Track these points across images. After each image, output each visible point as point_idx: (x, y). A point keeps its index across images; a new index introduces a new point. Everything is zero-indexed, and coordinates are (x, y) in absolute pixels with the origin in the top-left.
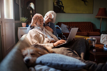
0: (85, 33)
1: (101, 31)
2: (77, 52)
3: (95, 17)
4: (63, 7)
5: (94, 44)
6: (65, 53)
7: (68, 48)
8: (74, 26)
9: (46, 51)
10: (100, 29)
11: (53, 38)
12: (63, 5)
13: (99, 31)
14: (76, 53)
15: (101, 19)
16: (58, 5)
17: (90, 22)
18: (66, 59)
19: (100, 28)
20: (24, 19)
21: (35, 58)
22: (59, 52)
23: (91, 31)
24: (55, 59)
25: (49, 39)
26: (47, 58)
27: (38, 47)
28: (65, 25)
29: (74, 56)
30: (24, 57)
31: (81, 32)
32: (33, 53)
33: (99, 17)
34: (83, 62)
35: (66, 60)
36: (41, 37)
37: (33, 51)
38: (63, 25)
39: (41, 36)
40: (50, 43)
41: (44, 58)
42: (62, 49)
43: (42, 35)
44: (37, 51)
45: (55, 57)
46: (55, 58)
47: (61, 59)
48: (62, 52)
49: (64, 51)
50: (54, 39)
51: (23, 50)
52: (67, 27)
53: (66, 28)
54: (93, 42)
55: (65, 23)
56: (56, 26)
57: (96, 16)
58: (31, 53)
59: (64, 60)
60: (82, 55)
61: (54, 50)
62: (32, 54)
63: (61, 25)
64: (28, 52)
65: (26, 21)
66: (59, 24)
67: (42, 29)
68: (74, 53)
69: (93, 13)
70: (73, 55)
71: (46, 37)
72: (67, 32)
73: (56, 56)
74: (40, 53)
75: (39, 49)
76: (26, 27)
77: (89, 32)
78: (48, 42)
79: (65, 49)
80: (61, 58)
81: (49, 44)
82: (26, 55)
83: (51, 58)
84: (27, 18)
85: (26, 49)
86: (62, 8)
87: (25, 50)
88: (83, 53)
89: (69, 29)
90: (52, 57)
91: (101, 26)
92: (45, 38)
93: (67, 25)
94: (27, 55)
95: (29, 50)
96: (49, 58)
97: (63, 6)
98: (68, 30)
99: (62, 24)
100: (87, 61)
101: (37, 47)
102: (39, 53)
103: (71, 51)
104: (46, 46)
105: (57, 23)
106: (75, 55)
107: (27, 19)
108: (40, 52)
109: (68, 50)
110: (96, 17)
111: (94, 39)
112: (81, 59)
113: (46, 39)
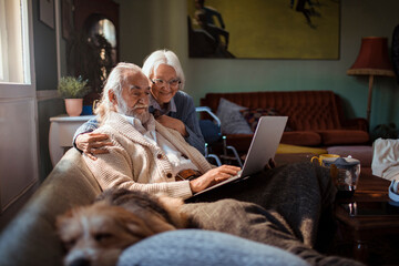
0: (312, 134)
1: (372, 124)
2: (285, 218)
3: (349, 72)
4: (226, 35)
5: (348, 180)
6: (238, 225)
7: (249, 204)
8: (268, 106)
9: (159, 220)
10: (369, 117)
11: (187, 158)
12: (223, 26)
13: (364, 124)
14: (281, 220)
15: (371, 80)
16: (206, 28)
17: (329, 93)
18: (246, 255)
19: (369, 112)
20: (75, 84)
21: (112, 252)
22: (213, 218)
23: (335, 128)
24: (195, 254)
25: (172, 165)
26: (162, 253)
27: (128, 199)
28: (233, 104)
29: (275, 234)
30: (65, 247)
31: (295, 130)
32: (104, 230)
33: (365, 71)
34: (313, 260)
35: (245, 259)
36: (141, 158)
37: (106, 223)
38: (225, 105)
39: (140, 150)
40: (178, 179)
41: (151, 251)
42: (223, 208)
43: (146, 147)
44: (121, 223)
45: (199, 245)
46: (198, 249)
47: (221, 256)
48: (227, 221)
49: (234, 217)
50: (194, 161)
51: (62, 220)
52: (241, 112)
53: (238, 116)
54: (348, 173)
55: (233, 98)
56: (198, 110)
57: (352, 68)
58: (96, 230)
59: (235, 258)
60: (306, 228)
61: (193, 213)
62: (101, 238)
63: (218, 104)
64: (81, 226)
65: (81, 91)
66: (212, 100)
67: (144, 125)
68: (275, 224)
69: (339, 59)
70: (269, 232)
71: (160, 157)
72: (244, 130)
73: (201, 240)
74: (133, 227)
75: (130, 209)
76: (82, 115)
77: (327, 128)
78: (169, 176)
79: (238, 207)
80: (222, 251)
81: (173, 184)
82: (73, 242)
83: (181, 253)
84: (84, 80)
85: (73, 211)
86: (223, 39)
87: (71, 216)
88: (309, 221)
89: (251, 120)
90: (186, 248)
91: (370, 107)
92: (158, 162)
93: (243, 105)
94: (79, 243)
95: (89, 218)
96: (173, 251)
97: (226, 30)
98: (245, 123)
99: (222, 99)
100: (330, 258)
101: (123, 201)
102: (129, 231)
103: (260, 216)
104: (158, 195)
105: (203, 96)
106: (278, 232)
107: (84, 84)
108: (137, 224)
109: (248, 210)
110: (352, 72)
111: (349, 159)
112: (305, 249)
113: (160, 166)
